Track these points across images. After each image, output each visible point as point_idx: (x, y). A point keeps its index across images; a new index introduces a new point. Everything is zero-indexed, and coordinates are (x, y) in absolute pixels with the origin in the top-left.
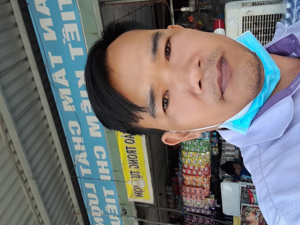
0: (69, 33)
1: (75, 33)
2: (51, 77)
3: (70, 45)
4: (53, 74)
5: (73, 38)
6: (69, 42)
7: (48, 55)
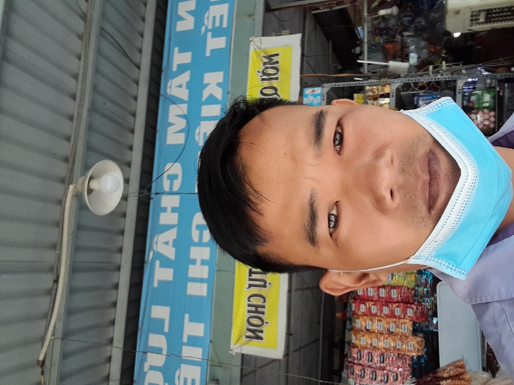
0: (214, 18)
1: (222, 16)
3: (209, 34)
4: (170, 82)
5: (217, 24)
6: (209, 31)
7: (173, 53)
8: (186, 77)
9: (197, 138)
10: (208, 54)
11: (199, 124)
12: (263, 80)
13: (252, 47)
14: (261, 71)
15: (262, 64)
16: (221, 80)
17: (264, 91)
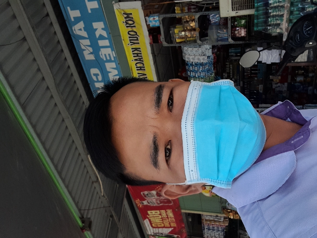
2: (72, 30)
4: (73, 27)
7: (68, 10)
8: (81, 25)
9: (101, 56)
10: (90, 12)
11: (100, 50)
12: (127, 27)
13: (115, 8)
14: (124, 22)
15: (124, 18)
16: (103, 27)
17: (130, 33)
